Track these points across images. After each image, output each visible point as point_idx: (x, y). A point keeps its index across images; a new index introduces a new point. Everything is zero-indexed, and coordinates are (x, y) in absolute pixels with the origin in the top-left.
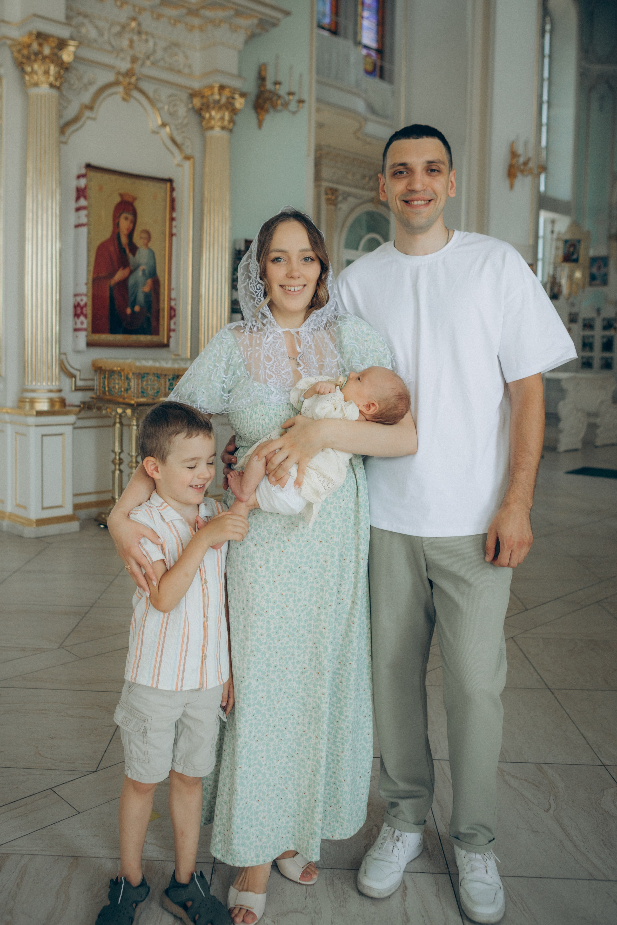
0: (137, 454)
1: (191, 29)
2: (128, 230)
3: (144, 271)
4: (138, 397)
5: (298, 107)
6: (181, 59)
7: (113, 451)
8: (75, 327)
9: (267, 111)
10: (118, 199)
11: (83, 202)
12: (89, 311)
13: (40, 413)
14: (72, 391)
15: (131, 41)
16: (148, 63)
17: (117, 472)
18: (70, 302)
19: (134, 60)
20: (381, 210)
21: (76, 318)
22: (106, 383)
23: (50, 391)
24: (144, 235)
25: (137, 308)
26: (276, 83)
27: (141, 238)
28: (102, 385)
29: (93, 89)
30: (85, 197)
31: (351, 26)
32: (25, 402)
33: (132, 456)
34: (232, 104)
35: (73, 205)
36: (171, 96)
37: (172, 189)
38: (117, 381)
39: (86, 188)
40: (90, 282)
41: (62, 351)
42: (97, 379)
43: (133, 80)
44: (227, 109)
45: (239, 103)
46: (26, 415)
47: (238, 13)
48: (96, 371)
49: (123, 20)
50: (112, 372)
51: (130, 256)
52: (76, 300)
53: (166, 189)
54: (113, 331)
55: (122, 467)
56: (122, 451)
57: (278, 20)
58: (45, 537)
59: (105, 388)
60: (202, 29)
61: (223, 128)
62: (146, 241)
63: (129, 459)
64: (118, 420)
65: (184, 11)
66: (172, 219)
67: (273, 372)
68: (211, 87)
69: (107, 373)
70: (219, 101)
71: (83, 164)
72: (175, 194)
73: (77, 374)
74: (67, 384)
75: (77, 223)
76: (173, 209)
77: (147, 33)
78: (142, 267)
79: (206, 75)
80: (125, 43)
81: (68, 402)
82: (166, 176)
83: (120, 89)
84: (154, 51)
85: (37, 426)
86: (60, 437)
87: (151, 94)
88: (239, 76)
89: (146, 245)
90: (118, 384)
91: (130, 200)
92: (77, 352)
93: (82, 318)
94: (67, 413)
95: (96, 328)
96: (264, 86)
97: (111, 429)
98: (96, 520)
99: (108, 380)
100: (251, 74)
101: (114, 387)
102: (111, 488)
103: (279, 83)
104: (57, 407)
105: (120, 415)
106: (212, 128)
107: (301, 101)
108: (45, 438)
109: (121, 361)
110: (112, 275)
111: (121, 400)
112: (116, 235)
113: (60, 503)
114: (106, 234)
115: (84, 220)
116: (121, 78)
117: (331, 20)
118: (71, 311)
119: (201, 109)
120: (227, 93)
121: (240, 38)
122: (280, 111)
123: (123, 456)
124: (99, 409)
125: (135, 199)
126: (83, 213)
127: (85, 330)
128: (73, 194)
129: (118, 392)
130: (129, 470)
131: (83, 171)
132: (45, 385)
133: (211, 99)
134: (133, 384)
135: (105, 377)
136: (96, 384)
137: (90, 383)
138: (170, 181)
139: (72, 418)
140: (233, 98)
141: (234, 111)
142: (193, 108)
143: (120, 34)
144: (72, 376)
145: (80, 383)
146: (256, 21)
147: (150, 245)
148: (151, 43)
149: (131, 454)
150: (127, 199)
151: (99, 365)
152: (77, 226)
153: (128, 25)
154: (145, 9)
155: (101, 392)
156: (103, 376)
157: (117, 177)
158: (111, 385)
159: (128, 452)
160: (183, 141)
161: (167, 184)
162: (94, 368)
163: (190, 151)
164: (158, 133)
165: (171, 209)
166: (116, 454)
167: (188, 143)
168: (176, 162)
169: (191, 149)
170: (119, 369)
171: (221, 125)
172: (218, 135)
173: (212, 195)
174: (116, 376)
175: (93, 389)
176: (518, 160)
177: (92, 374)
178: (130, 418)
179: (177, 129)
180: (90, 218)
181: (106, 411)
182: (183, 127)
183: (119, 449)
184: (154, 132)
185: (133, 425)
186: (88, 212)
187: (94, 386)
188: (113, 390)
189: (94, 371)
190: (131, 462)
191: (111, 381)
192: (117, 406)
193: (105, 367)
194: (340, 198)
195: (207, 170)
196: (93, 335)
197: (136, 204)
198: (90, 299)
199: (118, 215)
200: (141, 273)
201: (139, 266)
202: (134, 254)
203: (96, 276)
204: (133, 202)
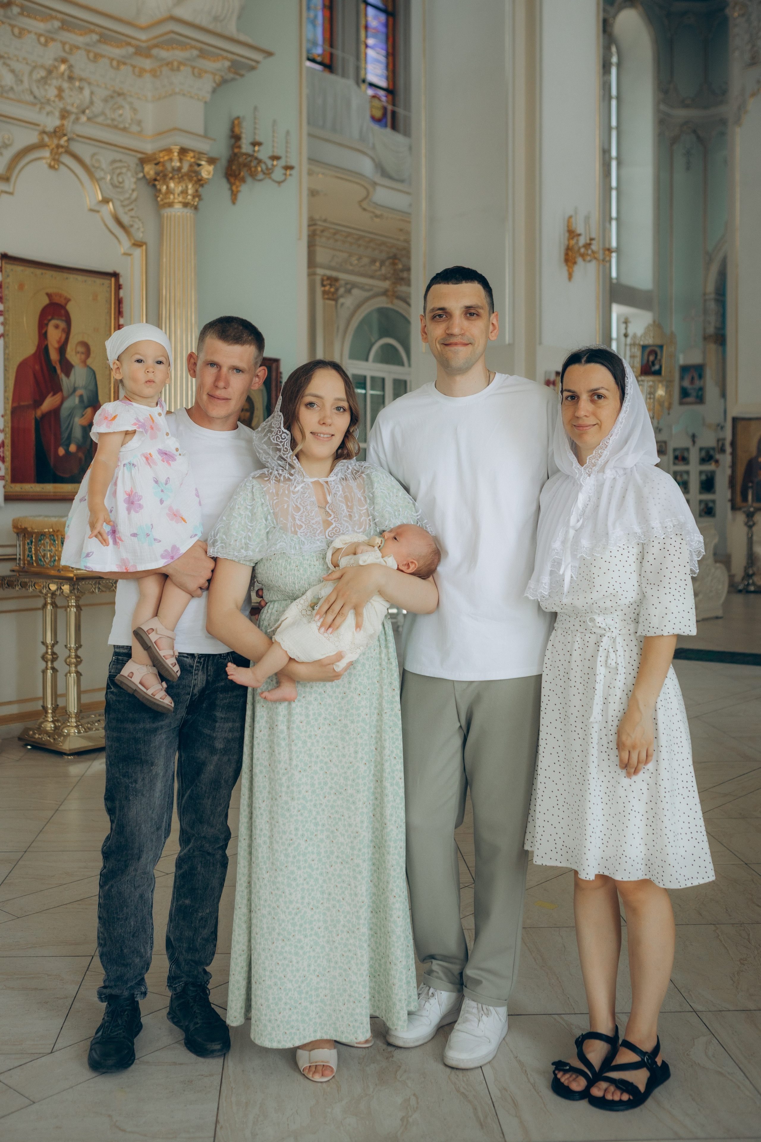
0: (77, 645)
1: (141, 72)
2: (58, 342)
3: (81, 397)
5: (285, 174)
6: (127, 113)
7: (44, 643)
9: (243, 180)
10: (46, 301)
15: (60, 90)
16: (83, 119)
17: (49, 672)
19: (64, 114)
20: (398, 306)
22: (33, 549)
24: (81, 349)
25: (73, 448)
26: (254, 144)
27: (77, 353)
28: (27, 553)
29: (9, 154)
30: (1, 299)
31: (351, 60)
33: (70, 649)
34: (197, 173)
36: (114, 161)
37: (119, 287)
38: (48, 548)
40: (9, 412)
42: (20, 545)
43: (63, 141)
44: (190, 180)
45: (207, 171)
47: (203, 54)
48: (18, 534)
49: (49, 62)
50: (41, 535)
51: (63, 377)
53: (110, 287)
54: (40, 479)
55: (56, 665)
57: (258, 62)
59: (32, 557)
60: (154, 73)
61: (186, 205)
62: (83, 357)
63: (67, 653)
64: (49, 600)
65: (131, 50)
67: (302, 522)
68: (169, 151)
69: (34, 536)
70: (179, 169)
72: (122, 293)
76: (119, 313)
77: (81, 80)
78: (79, 392)
79: (160, 134)
80: (52, 93)
82: (110, 270)
83: (46, 153)
84: (92, 103)
87: (87, 160)
88: (205, 136)
89: (84, 362)
91: (61, 301)
96: (239, 147)
97: (40, 612)
98: (20, 739)
99: (35, 546)
100: (221, 132)
101: (44, 556)
102: (41, 695)
103: (259, 144)
105: (53, 594)
106: (171, 205)
107: (288, 168)
109: (54, 520)
110: (38, 403)
111: (53, 572)
112: (43, 350)
114: (30, 348)
115: (1, 330)
116: (46, 139)
117: (324, 50)
119: (155, 180)
120: (190, 158)
121: (207, 84)
122: (260, 180)
123: (56, 649)
124: (24, 585)
125: (68, 300)
127: (2, 478)
129: (50, 561)
130: (67, 668)
133: (169, 169)
135: (32, 542)
136: (18, 551)
137: (9, 551)
138: (115, 275)
140: (199, 165)
141: (200, 182)
142: (144, 176)
143: (44, 81)
146: (227, 64)
147: (89, 361)
148: (87, 92)
149: (69, 646)
150: (57, 300)
151: (23, 527)
153: (56, 68)
154: (78, 48)
155: (26, 562)
156: (28, 541)
157: (44, 271)
158: (41, 553)
159: (65, 644)
160: (131, 223)
161: (111, 280)
162: (15, 530)
163: (141, 235)
164: (98, 212)
165: (117, 314)
166: (47, 647)
167: (138, 224)
168: (122, 251)
169: (143, 232)
170: (51, 530)
171: (183, 200)
172: (179, 214)
173: (172, 294)
174: (48, 540)
175: (15, 559)
176: (578, 241)
177: (13, 539)
178: (67, 598)
179: (124, 206)
180: (7, 327)
181: (33, 588)
182: (131, 203)
183: (52, 640)
184: (92, 210)
185: (72, 606)
186: (5, 319)
187: (16, 555)
188: (43, 560)
189: (15, 534)
190: (69, 656)
191: (40, 548)
192: (49, 581)
193: (32, 528)
194: (342, 291)
195: (164, 260)
196: (13, 485)
197: (70, 307)
198: (9, 436)
199: (46, 322)
200: (77, 400)
201: (75, 390)
202: (68, 375)
203: (15, 405)
204: (66, 304)
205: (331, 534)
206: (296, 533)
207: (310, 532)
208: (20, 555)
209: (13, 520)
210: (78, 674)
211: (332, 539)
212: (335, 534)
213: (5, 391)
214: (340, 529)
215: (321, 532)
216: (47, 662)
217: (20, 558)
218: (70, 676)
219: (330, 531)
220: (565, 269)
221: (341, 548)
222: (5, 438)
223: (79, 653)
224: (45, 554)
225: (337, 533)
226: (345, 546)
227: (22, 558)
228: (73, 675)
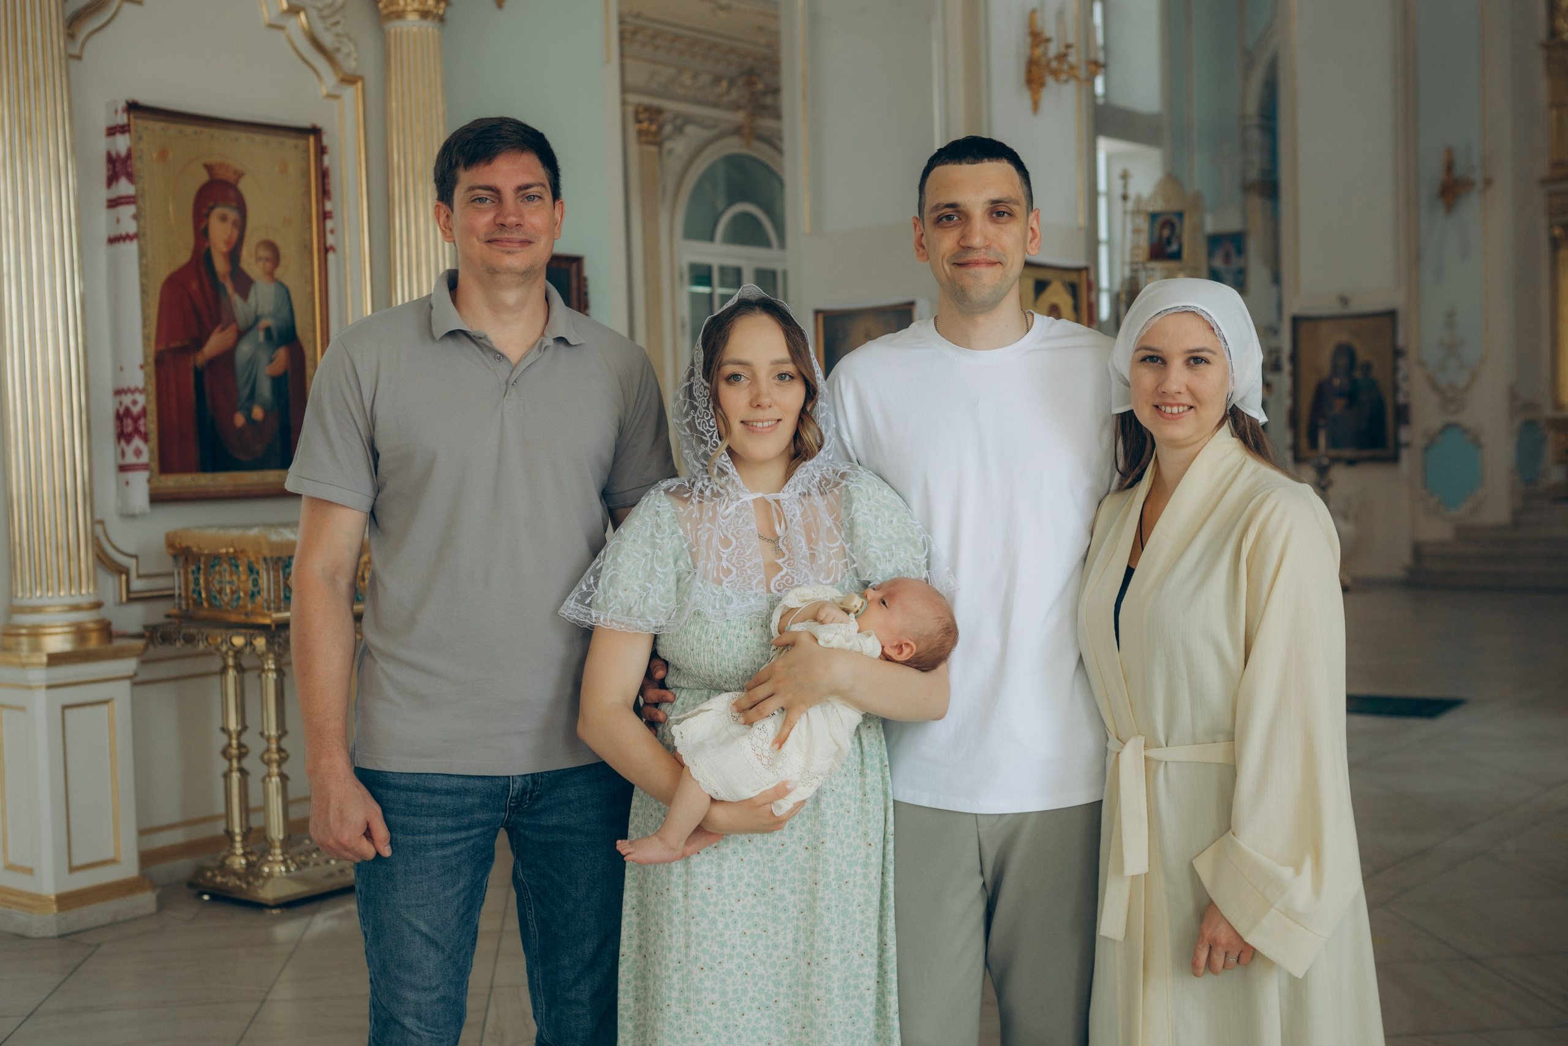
0: (280, 732)
2: (227, 243)
3: (268, 330)
4: (278, 610)
7: (225, 730)
8: (121, 462)
10: (204, 177)
11: (124, 187)
12: (151, 425)
13: (55, 659)
14: (121, 603)
17: (235, 776)
18: (108, 407)
20: (759, 150)
21: (123, 443)
22: (202, 581)
23: (76, 608)
24: (264, 253)
25: (258, 413)
27: (258, 259)
28: (191, 586)
30: (130, 177)
32: (21, 635)
33: (268, 739)
35: (103, 194)
37: (322, 150)
38: (227, 578)
39: (129, 155)
40: (151, 360)
41: (97, 517)
42: (179, 574)
46: (24, 666)
48: (175, 557)
50: (215, 559)
51: (237, 299)
52: (121, 403)
53: (307, 151)
54: (207, 466)
55: (246, 763)
56: (244, 728)
58: (79, 932)
59: (200, 594)
61: (425, 15)
62: (268, 265)
63: (263, 744)
64: (231, 662)
66: (325, 216)
67: (733, 565)
69: (203, 559)
71: (122, 104)
72: (327, 161)
73: (131, 563)
74: (111, 588)
75: (113, 234)
76: (325, 193)
78: (263, 323)
81: (115, 628)
82: (305, 122)
85: (50, 687)
86: (104, 709)
89: (271, 274)
90: (231, 583)
91: (230, 177)
92: (129, 516)
93: (137, 442)
94: (118, 655)
95: (166, 463)
97: (216, 680)
98: (192, 884)
99: (206, 575)
101: (220, 591)
102: (222, 812)
104: (93, 643)
105: (238, 653)
106: (400, 15)
108: (68, 712)
109: (234, 533)
110: (199, 343)
111: (234, 618)
112: (202, 256)
113: (109, 855)
115: (131, 227)
118: (108, 427)
123: (245, 739)
124: (190, 639)
125: (240, 175)
126: (129, 210)
127: (145, 467)
128: (102, 171)
129: (231, 600)
130: (264, 769)
131: (122, 119)
132: (65, 596)
134: (264, 582)
135: (199, 569)
136: (176, 583)
137: (161, 584)
138: (315, 131)
139: (129, 665)
144: (120, 570)
145: (137, 585)
147: (278, 273)
149: (266, 733)
150: (221, 174)
151: (184, 545)
152: (113, 240)
155: (191, 602)
156: (193, 568)
157: (198, 129)
158: (214, 586)
159: (260, 729)
160: (337, 45)
161: (308, 139)
162: (171, 551)
163: (353, 64)
164: (282, 28)
165: (320, 193)
166: (230, 736)
167: (347, 47)
168: (324, 91)
169: (356, 60)
170: (231, 550)
171: (421, 8)
172: (415, 29)
173: (410, 160)
174: (225, 566)
175: (172, 596)
176: (1046, 49)
177: (168, 564)
178: (261, 656)
179: (323, 18)
180: (142, 222)
181: (205, 643)
182: (336, 12)
183: (237, 725)
184: (272, 26)
185: (269, 670)
186: (138, 209)
187: (173, 589)
188: (218, 597)
189: (171, 559)
190: (268, 750)
191: (214, 578)
192: (231, 632)
193: (199, 548)
194: (668, 129)
195: (394, 105)
196: (163, 478)
197: (245, 187)
198: (153, 398)
199: (205, 211)
200: (261, 336)
201: (257, 319)
202: (245, 295)
203: (162, 347)
204: (237, 181)
205: (779, 586)
206: (719, 582)
207: (744, 581)
208: (180, 588)
209: (167, 536)
210: (284, 778)
211: (779, 594)
212: (785, 586)
213: (144, 326)
214: (793, 578)
215: (760, 582)
216: (230, 760)
217: (180, 595)
218: (271, 780)
219: (777, 581)
220: (1027, 95)
221: (797, 608)
222: (148, 401)
223: (284, 744)
224: (221, 589)
225: (788, 585)
226: (803, 606)
227: (183, 594)
228: (275, 780)
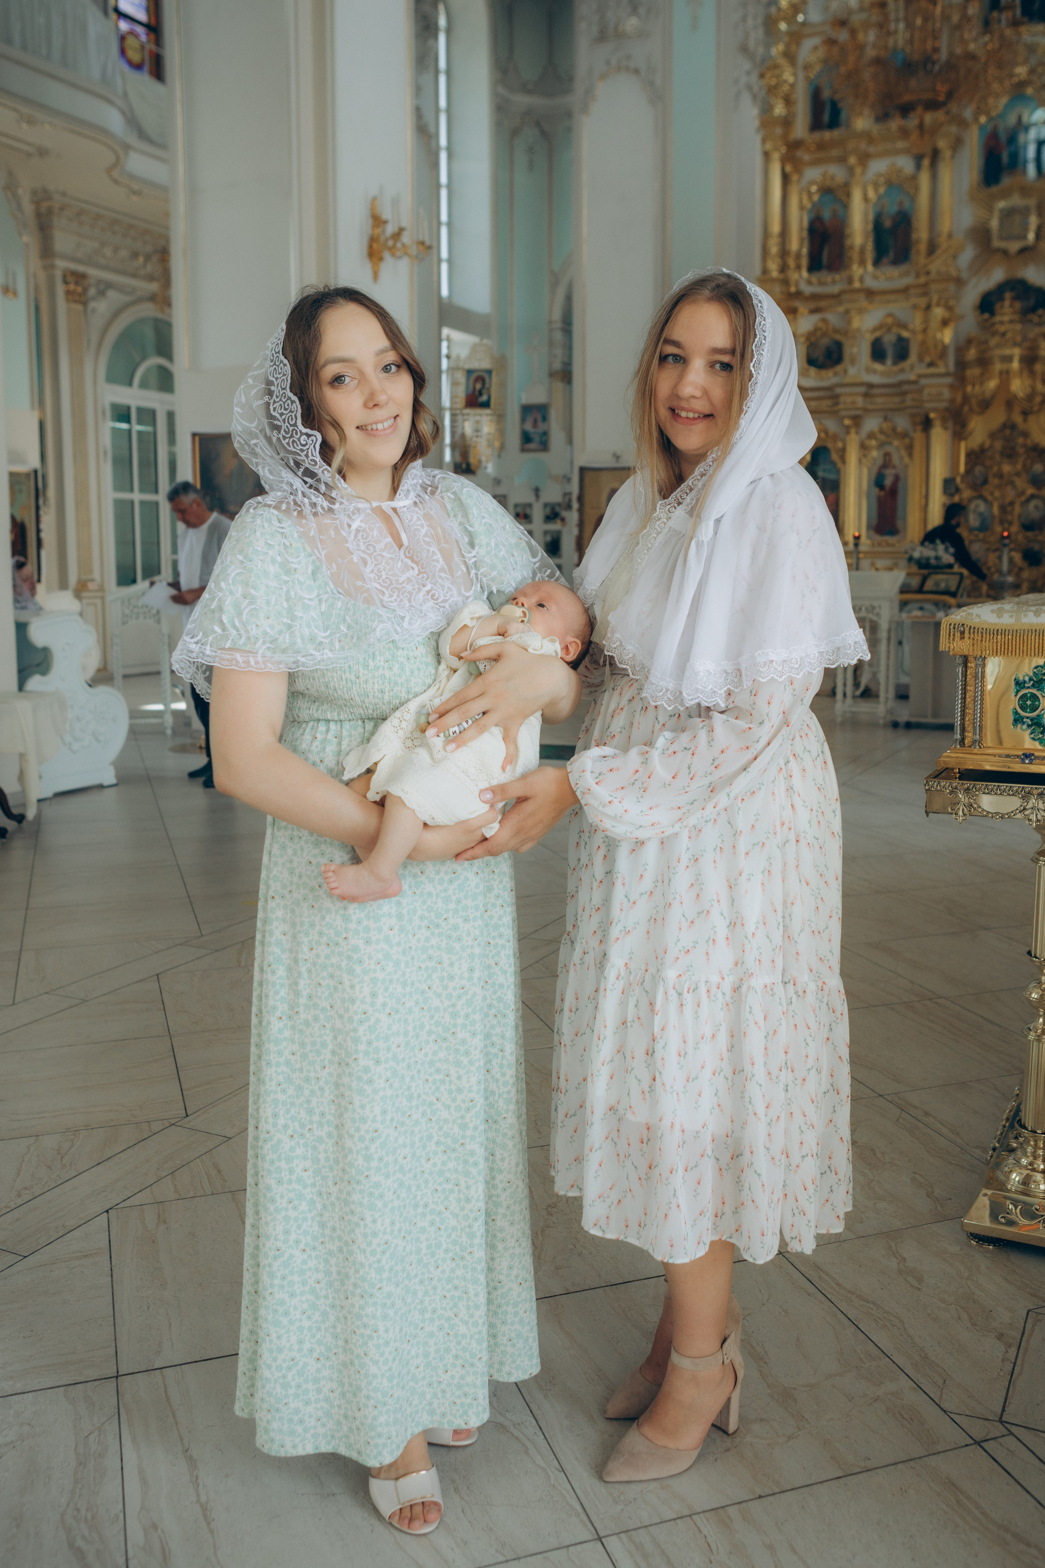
176: (384, 229)
194: (92, 292)
